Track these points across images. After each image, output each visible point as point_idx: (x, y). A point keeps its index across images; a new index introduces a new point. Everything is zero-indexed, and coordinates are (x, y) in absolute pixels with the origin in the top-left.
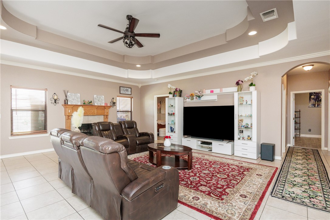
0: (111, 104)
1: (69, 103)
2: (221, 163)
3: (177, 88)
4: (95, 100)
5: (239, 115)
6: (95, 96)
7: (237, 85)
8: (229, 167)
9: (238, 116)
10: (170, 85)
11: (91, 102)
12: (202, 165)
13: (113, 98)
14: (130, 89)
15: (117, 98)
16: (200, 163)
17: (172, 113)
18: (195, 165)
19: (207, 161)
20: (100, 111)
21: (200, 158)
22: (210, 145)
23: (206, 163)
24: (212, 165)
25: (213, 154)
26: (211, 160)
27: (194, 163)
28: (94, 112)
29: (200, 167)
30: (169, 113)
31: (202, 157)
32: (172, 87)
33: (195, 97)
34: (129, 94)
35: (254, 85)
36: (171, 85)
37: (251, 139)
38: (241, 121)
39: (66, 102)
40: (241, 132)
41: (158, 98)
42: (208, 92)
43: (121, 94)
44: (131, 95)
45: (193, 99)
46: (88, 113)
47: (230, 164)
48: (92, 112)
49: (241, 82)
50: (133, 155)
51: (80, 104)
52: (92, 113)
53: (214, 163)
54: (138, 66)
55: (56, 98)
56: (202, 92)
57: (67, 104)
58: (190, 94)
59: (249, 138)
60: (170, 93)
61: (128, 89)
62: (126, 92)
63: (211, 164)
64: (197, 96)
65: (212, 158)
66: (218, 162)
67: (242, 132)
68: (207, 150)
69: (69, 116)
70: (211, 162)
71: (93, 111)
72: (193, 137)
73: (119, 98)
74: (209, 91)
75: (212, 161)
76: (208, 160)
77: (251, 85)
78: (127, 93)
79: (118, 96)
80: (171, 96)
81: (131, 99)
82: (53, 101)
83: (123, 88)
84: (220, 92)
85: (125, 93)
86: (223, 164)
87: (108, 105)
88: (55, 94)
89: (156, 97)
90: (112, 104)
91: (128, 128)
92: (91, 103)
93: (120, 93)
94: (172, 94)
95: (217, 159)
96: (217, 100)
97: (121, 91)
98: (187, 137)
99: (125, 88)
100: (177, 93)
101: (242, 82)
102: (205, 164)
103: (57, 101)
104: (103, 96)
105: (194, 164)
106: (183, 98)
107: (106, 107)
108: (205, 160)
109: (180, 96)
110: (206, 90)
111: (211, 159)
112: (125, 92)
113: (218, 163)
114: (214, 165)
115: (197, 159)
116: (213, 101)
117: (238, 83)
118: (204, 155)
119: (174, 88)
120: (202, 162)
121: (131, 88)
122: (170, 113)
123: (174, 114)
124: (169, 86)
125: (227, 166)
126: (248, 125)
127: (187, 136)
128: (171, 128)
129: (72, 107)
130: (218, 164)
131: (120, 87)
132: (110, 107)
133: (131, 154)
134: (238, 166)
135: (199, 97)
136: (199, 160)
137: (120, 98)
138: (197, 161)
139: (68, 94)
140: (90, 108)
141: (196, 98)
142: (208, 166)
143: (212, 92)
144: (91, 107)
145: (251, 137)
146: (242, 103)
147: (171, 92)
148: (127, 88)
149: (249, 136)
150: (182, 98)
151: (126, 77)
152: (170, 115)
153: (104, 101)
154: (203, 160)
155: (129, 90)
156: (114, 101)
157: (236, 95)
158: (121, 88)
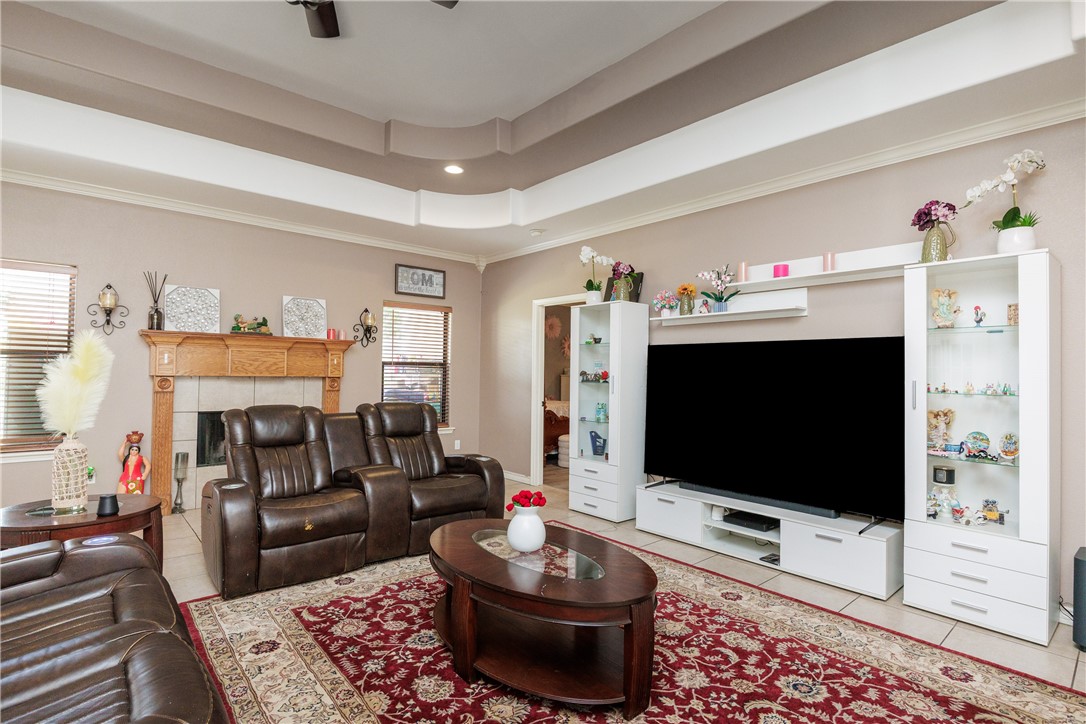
0: (357, 334)
1: (168, 326)
2: (831, 664)
3: (618, 264)
4: (285, 316)
5: (932, 389)
6: (286, 299)
7: (921, 228)
8: (884, 701)
9: (929, 389)
10: (589, 249)
11: (264, 323)
12: (716, 667)
13: (366, 311)
14: (441, 275)
15: (385, 308)
16: (709, 652)
17: (600, 372)
18: (682, 663)
19: (751, 636)
20: (305, 361)
21: (712, 613)
22: (768, 529)
23: (743, 654)
24: (777, 675)
25: (787, 587)
26: (770, 632)
27: (672, 648)
28: (275, 364)
29: (703, 692)
30: (583, 374)
31: (725, 607)
32: (598, 259)
33: (698, 302)
34: (437, 295)
35: (1030, 222)
36: (594, 249)
37: (1001, 519)
38: (942, 419)
39: (156, 320)
40: (943, 476)
41: (548, 309)
42: (762, 273)
43: (402, 297)
44: (443, 298)
45: (691, 311)
46: (251, 368)
47: (891, 681)
48: (268, 365)
49: (946, 211)
50: (391, 564)
51: (218, 332)
52: (267, 369)
53: (792, 654)
54: (454, 170)
55: (109, 302)
56: (735, 277)
57: (159, 328)
58: (676, 288)
59: (995, 515)
60: (590, 286)
61: (431, 277)
62: (424, 287)
63: (774, 664)
64: (709, 296)
65: (777, 610)
66: (814, 648)
67: (950, 477)
68: (754, 555)
69: (164, 380)
70: (770, 648)
71: (275, 360)
72: (687, 484)
73: (391, 309)
74: (769, 268)
75: (778, 641)
76: (755, 633)
77: (1012, 218)
78: (426, 290)
79: (387, 303)
80: (594, 298)
81: (446, 314)
82: (101, 318)
83: (412, 271)
84: (824, 270)
85: (417, 292)
86: (848, 674)
87: (342, 338)
88: (109, 287)
89: (539, 305)
90: (361, 334)
91: (395, 435)
92: (263, 329)
93: (398, 293)
94: (598, 288)
95: (811, 626)
96: (805, 314)
97: (399, 284)
98: (662, 483)
99: (420, 272)
100: (622, 286)
101: (951, 208)
102: (734, 658)
103: (115, 319)
104: (323, 302)
105: (673, 659)
106: (647, 306)
107: (328, 347)
108: (740, 631)
109: (635, 296)
110: (752, 269)
111: (775, 619)
112: (419, 289)
113: (812, 657)
114: (792, 678)
115: (693, 619)
116: (789, 317)
117: (928, 214)
118: (738, 589)
119: (607, 262)
120: (719, 642)
121: (444, 272)
122: (591, 371)
123: (605, 376)
124: (586, 254)
125: (873, 694)
126: (983, 445)
127: (661, 479)
128: (595, 437)
129: (180, 340)
130: (813, 666)
131: (397, 266)
132: (348, 344)
133: (382, 561)
134: (944, 702)
135: (719, 299)
136: (704, 628)
137: (397, 310)
138: (696, 629)
139: (168, 288)
140: (258, 346)
141: (706, 304)
142: (754, 679)
143: (781, 271)
144: (266, 344)
145: (1001, 508)
146: (948, 323)
147: (596, 282)
148: (428, 273)
149: (989, 505)
150: (640, 308)
151: (410, 221)
152: (588, 381)
153: (323, 322)
154: (730, 626)
155: (434, 279)
156: (370, 322)
157: (916, 282)
158: (400, 269)
